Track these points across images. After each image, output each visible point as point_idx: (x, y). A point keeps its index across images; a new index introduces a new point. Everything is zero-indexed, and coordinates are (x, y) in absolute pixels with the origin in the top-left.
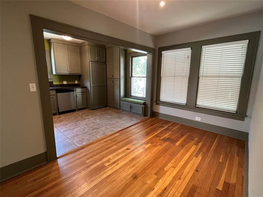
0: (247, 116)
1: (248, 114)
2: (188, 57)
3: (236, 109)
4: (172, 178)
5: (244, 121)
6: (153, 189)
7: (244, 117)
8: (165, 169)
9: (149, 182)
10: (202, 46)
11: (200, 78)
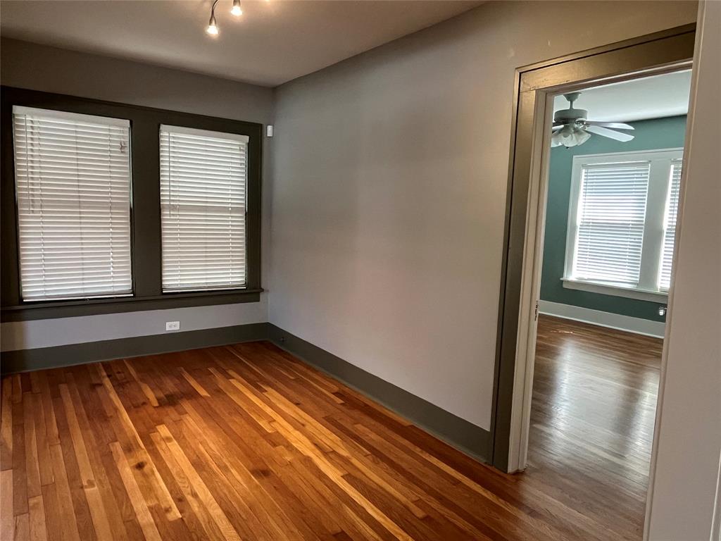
0: (263, 290)
1: (263, 286)
2: (122, 147)
3: (244, 279)
4: (297, 432)
5: (259, 301)
6: (309, 457)
7: (259, 293)
8: (270, 432)
9: (289, 458)
10: (159, 127)
11: (165, 212)
